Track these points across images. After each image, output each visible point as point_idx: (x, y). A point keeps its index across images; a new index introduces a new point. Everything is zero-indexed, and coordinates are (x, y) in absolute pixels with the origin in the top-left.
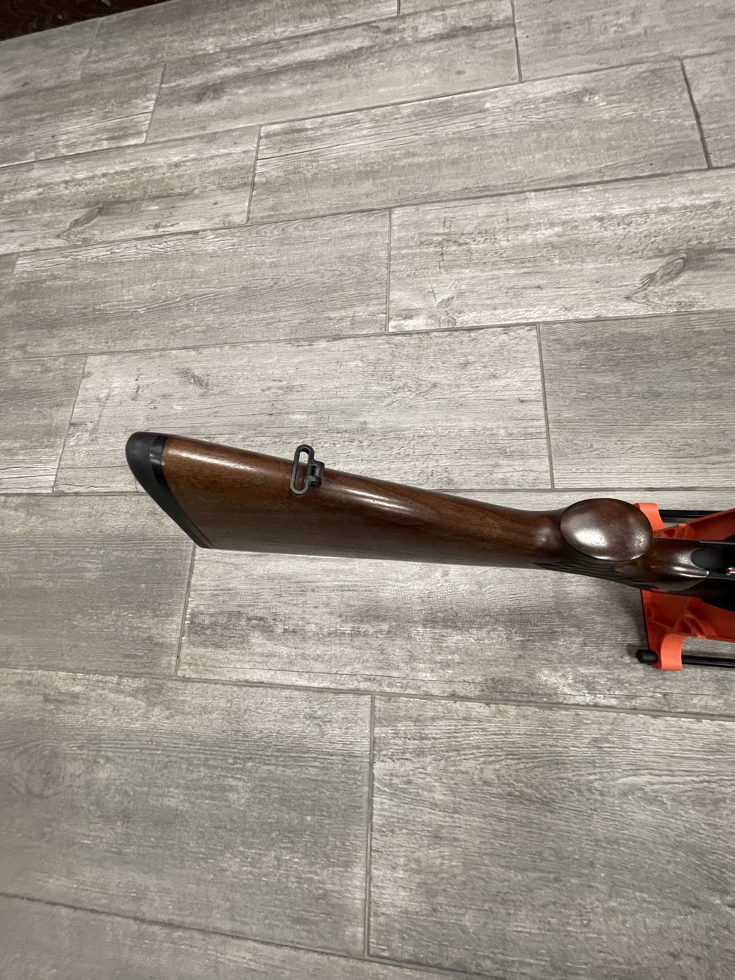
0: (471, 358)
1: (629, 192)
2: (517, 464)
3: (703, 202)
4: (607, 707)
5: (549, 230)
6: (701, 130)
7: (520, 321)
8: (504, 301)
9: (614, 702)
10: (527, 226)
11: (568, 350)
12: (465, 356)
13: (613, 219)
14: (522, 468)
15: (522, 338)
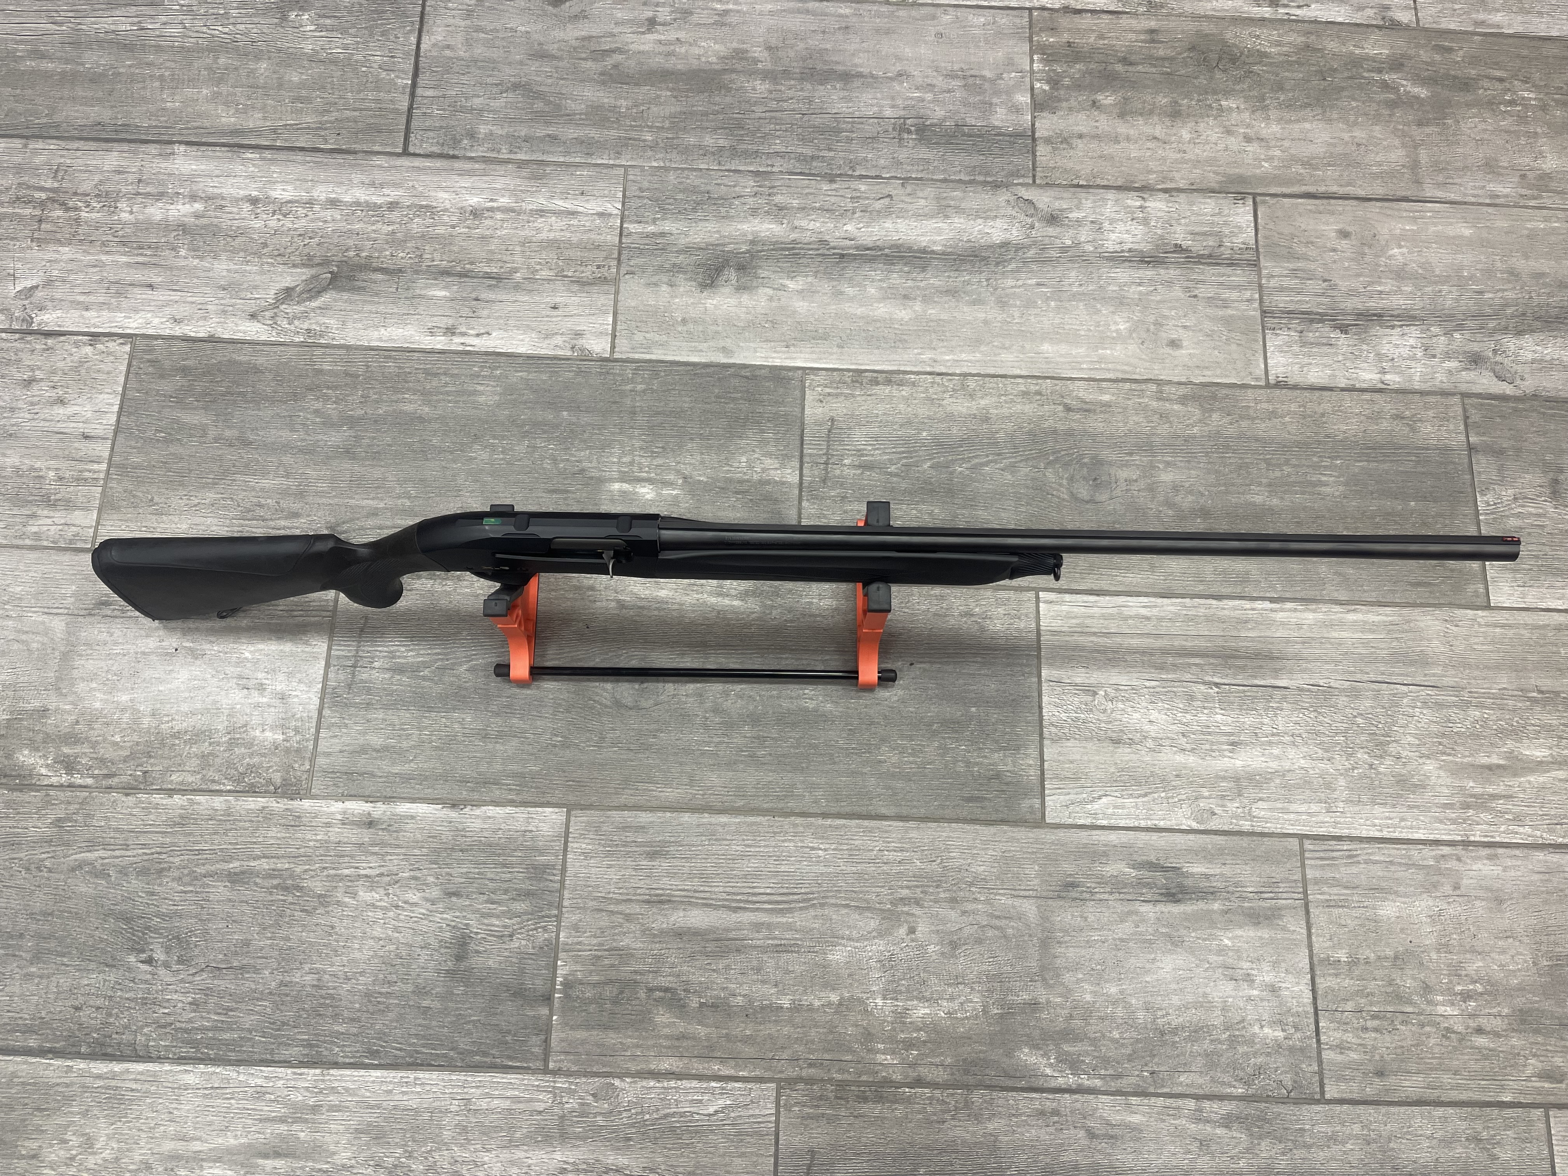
0: (39, 374)
1: (301, 168)
2: (59, 516)
3: (379, 200)
4: (81, 786)
5: (187, 206)
6: (413, 95)
7: (114, 330)
8: (101, 299)
9: (90, 781)
10: (161, 195)
11: (162, 377)
12: (33, 370)
13: (269, 203)
14: (63, 521)
15: (109, 354)
